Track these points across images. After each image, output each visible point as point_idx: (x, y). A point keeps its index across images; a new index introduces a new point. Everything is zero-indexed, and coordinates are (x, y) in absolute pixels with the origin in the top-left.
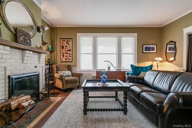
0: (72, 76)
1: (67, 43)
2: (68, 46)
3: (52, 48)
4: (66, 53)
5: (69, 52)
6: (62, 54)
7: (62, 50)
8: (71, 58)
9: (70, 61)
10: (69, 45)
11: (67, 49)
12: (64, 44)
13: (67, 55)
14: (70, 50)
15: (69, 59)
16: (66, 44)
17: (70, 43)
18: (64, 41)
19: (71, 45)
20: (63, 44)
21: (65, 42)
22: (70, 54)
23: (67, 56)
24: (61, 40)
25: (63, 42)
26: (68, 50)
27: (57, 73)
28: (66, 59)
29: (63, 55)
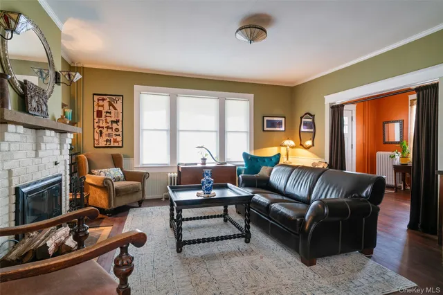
0: (126, 179)
1: (110, 104)
2: (112, 110)
3: (73, 114)
4: (108, 128)
5: (115, 126)
6: (97, 130)
7: (96, 120)
8: (119, 139)
9: (116, 145)
10: (115, 109)
11: (109, 120)
12: (102, 106)
13: (110, 131)
14: (117, 122)
15: (115, 141)
16: (106, 107)
17: (118, 105)
18: (103, 100)
19: (120, 109)
20: (99, 106)
21: (106, 104)
22: (117, 130)
23: (109, 135)
24: (96, 97)
25: (101, 103)
26: (112, 122)
27: (90, 173)
28: (107, 141)
29: (101, 132)
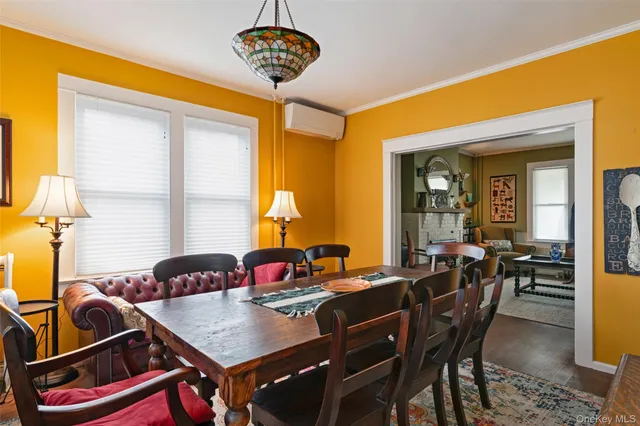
0: (514, 250)
1: (505, 184)
2: (507, 190)
3: (474, 197)
4: (502, 205)
5: (508, 203)
6: (494, 207)
7: (493, 198)
8: (513, 214)
9: (510, 220)
10: (509, 187)
11: (503, 198)
12: (498, 186)
13: (504, 208)
14: (511, 199)
15: (509, 216)
16: (501, 188)
17: (512, 185)
18: (499, 181)
19: (513, 188)
20: (495, 187)
21: (501, 184)
22: (511, 207)
23: (503, 211)
24: (493, 179)
25: (497, 184)
26: (506, 199)
27: (483, 242)
28: (501, 216)
29: (497, 209)
